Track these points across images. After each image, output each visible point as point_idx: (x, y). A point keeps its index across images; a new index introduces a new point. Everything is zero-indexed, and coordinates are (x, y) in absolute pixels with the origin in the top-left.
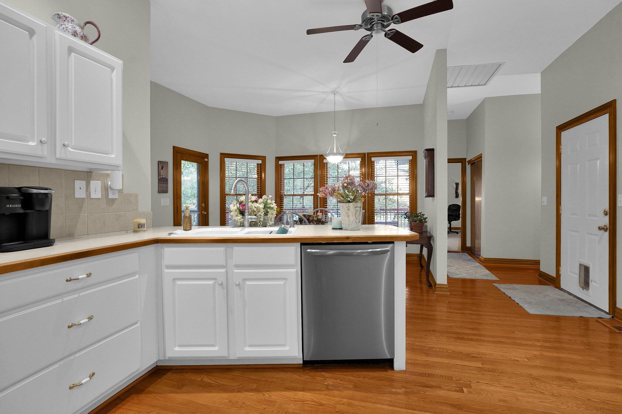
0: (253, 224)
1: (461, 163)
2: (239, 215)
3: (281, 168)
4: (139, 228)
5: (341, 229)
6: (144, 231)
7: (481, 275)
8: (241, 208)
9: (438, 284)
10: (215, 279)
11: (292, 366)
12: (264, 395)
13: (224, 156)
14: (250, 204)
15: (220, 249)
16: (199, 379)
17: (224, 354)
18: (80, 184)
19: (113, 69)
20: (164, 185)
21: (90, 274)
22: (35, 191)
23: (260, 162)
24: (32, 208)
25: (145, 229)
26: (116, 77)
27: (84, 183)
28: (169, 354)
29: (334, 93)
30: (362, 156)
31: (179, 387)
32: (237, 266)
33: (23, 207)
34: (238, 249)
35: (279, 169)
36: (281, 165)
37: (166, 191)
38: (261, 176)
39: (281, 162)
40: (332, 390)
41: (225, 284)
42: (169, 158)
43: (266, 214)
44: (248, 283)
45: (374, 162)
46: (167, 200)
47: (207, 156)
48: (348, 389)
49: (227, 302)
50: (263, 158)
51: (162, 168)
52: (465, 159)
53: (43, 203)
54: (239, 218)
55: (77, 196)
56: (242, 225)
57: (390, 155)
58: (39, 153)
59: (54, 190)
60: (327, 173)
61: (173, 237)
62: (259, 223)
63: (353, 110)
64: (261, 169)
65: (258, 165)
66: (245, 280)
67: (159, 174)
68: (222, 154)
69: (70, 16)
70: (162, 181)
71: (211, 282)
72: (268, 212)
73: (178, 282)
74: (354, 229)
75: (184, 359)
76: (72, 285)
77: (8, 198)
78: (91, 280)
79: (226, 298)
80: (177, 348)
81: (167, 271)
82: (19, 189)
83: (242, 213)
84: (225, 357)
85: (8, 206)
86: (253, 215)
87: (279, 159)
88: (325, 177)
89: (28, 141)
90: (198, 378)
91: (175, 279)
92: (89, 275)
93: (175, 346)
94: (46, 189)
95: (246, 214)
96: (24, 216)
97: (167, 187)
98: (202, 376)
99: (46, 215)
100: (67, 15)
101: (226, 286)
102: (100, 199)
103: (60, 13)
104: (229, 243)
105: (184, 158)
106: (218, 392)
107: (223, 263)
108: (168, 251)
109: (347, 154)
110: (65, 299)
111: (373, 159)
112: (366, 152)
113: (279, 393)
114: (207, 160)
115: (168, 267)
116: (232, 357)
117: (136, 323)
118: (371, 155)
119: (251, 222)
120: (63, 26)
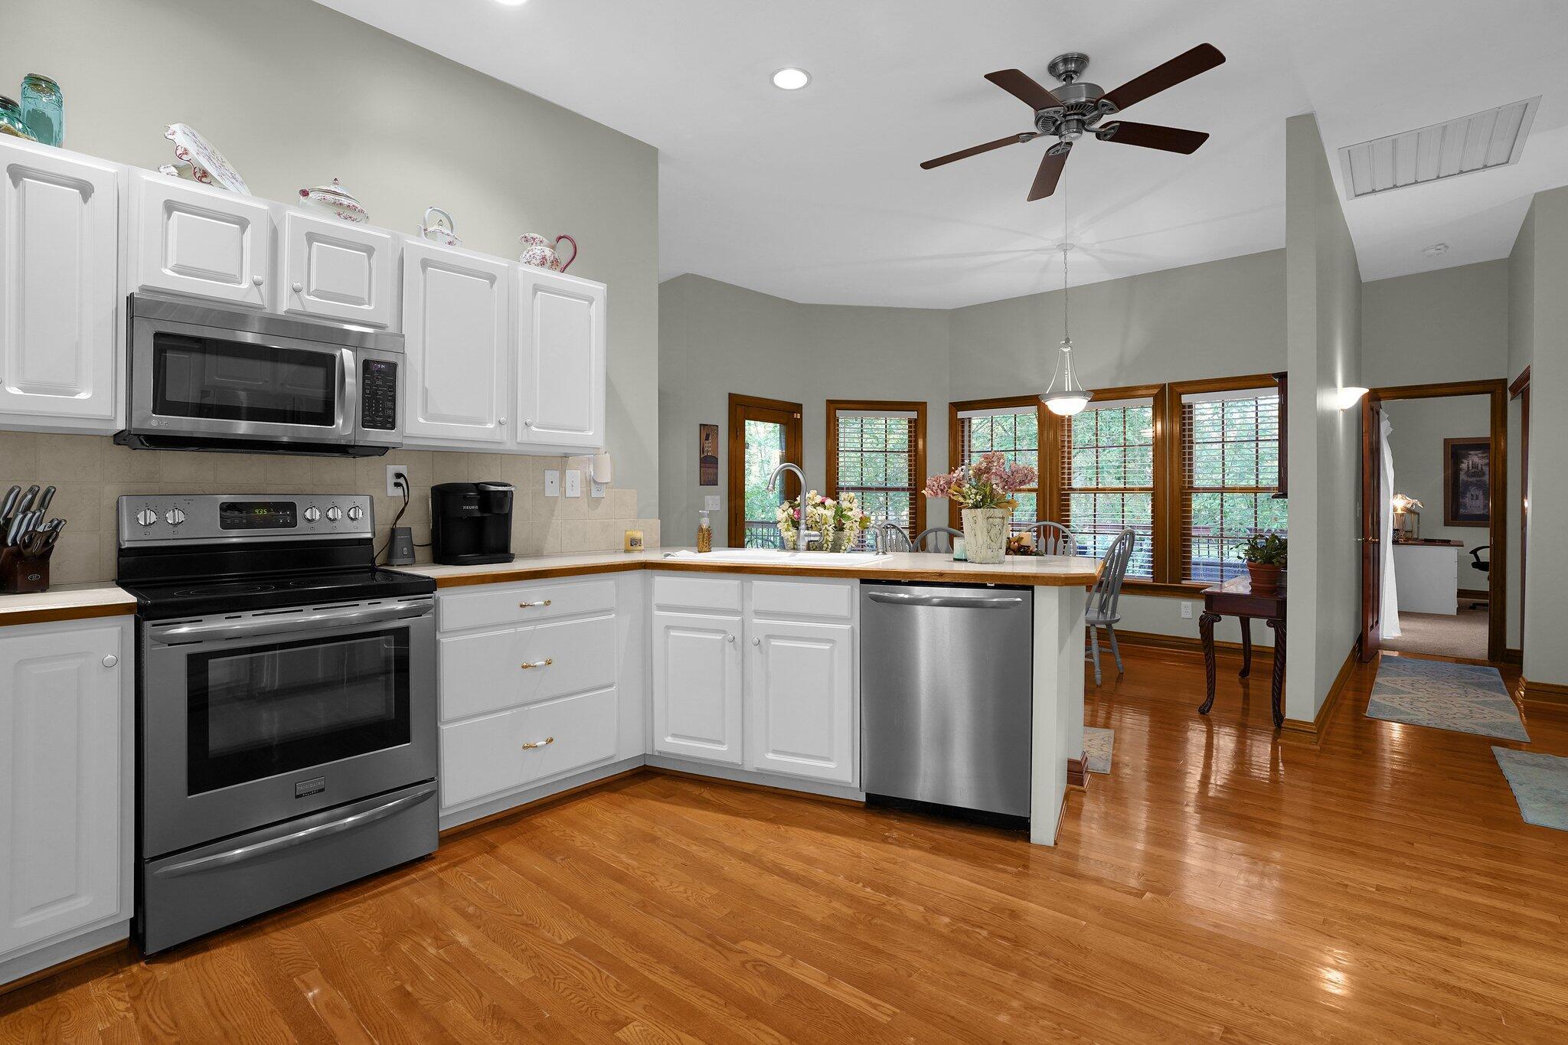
0: (811, 547)
1: (1488, 396)
2: (791, 528)
3: (963, 427)
4: (631, 545)
5: (966, 560)
6: (641, 551)
7: (1477, 724)
8: (796, 516)
9: (1288, 720)
10: (724, 632)
11: (846, 802)
12: (779, 828)
13: (834, 406)
14: (809, 509)
15: (732, 583)
16: (697, 793)
17: (735, 758)
18: (551, 475)
19: (591, 301)
20: (710, 470)
21: (549, 602)
22: (493, 488)
23: (914, 415)
24: (489, 511)
25: (642, 547)
26: (597, 312)
27: (557, 473)
28: (659, 747)
29: (1064, 248)
30: (1155, 391)
31: (665, 796)
32: (758, 613)
33: (480, 509)
34: (759, 584)
35: (958, 431)
36: (962, 421)
37: (714, 482)
38: (916, 446)
39: (961, 415)
40: (892, 844)
41: (738, 640)
42: (720, 418)
43: (840, 528)
44: (774, 642)
45: (1190, 406)
46: (715, 501)
47: (798, 408)
48: (920, 848)
49: (743, 672)
50: (920, 407)
51: (707, 439)
52: (1505, 381)
53: (501, 505)
54: (790, 533)
55: (548, 494)
56: (795, 548)
57: (1230, 385)
58: (497, 438)
59: (514, 486)
60: (1069, 436)
61: (670, 559)
62: (825, 545)
63: (1132, 277)
64: (917, 429)
65: (910, 422)
66: (769, 637)
67: (702, 450)
68: (830, 402)
69: (538, 236)
70: (708, 462)
71: (719, 637)
72: (844, 524)
73: (673, 633)
74: (984, 561)
75: (680, 759)
76: (527, 613)
77: (464, 497)
78: (550, 611)
79: (740, 666)
80: (669, 738)
81: (657, 613)
82: (477, 485)
83: (796, 524)
84: (737, 765)
85: (464, 507)
86: (815, 528)
87: (957, 407)
88: (1064, 446)
89: (485, 423)
90: (695, 790)
91: (668, 628)
92: (547, 603)
93: (667, 736)
94: (505, 485)
95: (803, 526)
96: (481, 520)
97: (716, 474)
98: (702, 790)
99: (505, 520)
100: (535, 235)
101: (740, 643)
102: (578, 498)
103: (527, 235)
104: (745, 573)
105: (751, 416)
106: (716, 812)
107: (737, 606)
108: (662, 582)
109: (1096, 392)
110: (520, 629)
111: (1186, 399)
112: (1167, 381)
113: (804, 830)
114: (799, 416)
115: (661, 608)
116: (748, 767)
117: (611, 686)
118: (1180, 390)
119: (809, 542)
120: (531, 253)
